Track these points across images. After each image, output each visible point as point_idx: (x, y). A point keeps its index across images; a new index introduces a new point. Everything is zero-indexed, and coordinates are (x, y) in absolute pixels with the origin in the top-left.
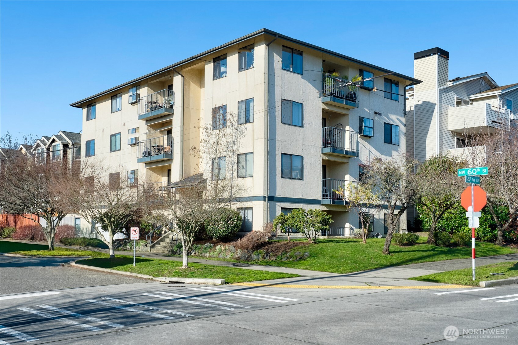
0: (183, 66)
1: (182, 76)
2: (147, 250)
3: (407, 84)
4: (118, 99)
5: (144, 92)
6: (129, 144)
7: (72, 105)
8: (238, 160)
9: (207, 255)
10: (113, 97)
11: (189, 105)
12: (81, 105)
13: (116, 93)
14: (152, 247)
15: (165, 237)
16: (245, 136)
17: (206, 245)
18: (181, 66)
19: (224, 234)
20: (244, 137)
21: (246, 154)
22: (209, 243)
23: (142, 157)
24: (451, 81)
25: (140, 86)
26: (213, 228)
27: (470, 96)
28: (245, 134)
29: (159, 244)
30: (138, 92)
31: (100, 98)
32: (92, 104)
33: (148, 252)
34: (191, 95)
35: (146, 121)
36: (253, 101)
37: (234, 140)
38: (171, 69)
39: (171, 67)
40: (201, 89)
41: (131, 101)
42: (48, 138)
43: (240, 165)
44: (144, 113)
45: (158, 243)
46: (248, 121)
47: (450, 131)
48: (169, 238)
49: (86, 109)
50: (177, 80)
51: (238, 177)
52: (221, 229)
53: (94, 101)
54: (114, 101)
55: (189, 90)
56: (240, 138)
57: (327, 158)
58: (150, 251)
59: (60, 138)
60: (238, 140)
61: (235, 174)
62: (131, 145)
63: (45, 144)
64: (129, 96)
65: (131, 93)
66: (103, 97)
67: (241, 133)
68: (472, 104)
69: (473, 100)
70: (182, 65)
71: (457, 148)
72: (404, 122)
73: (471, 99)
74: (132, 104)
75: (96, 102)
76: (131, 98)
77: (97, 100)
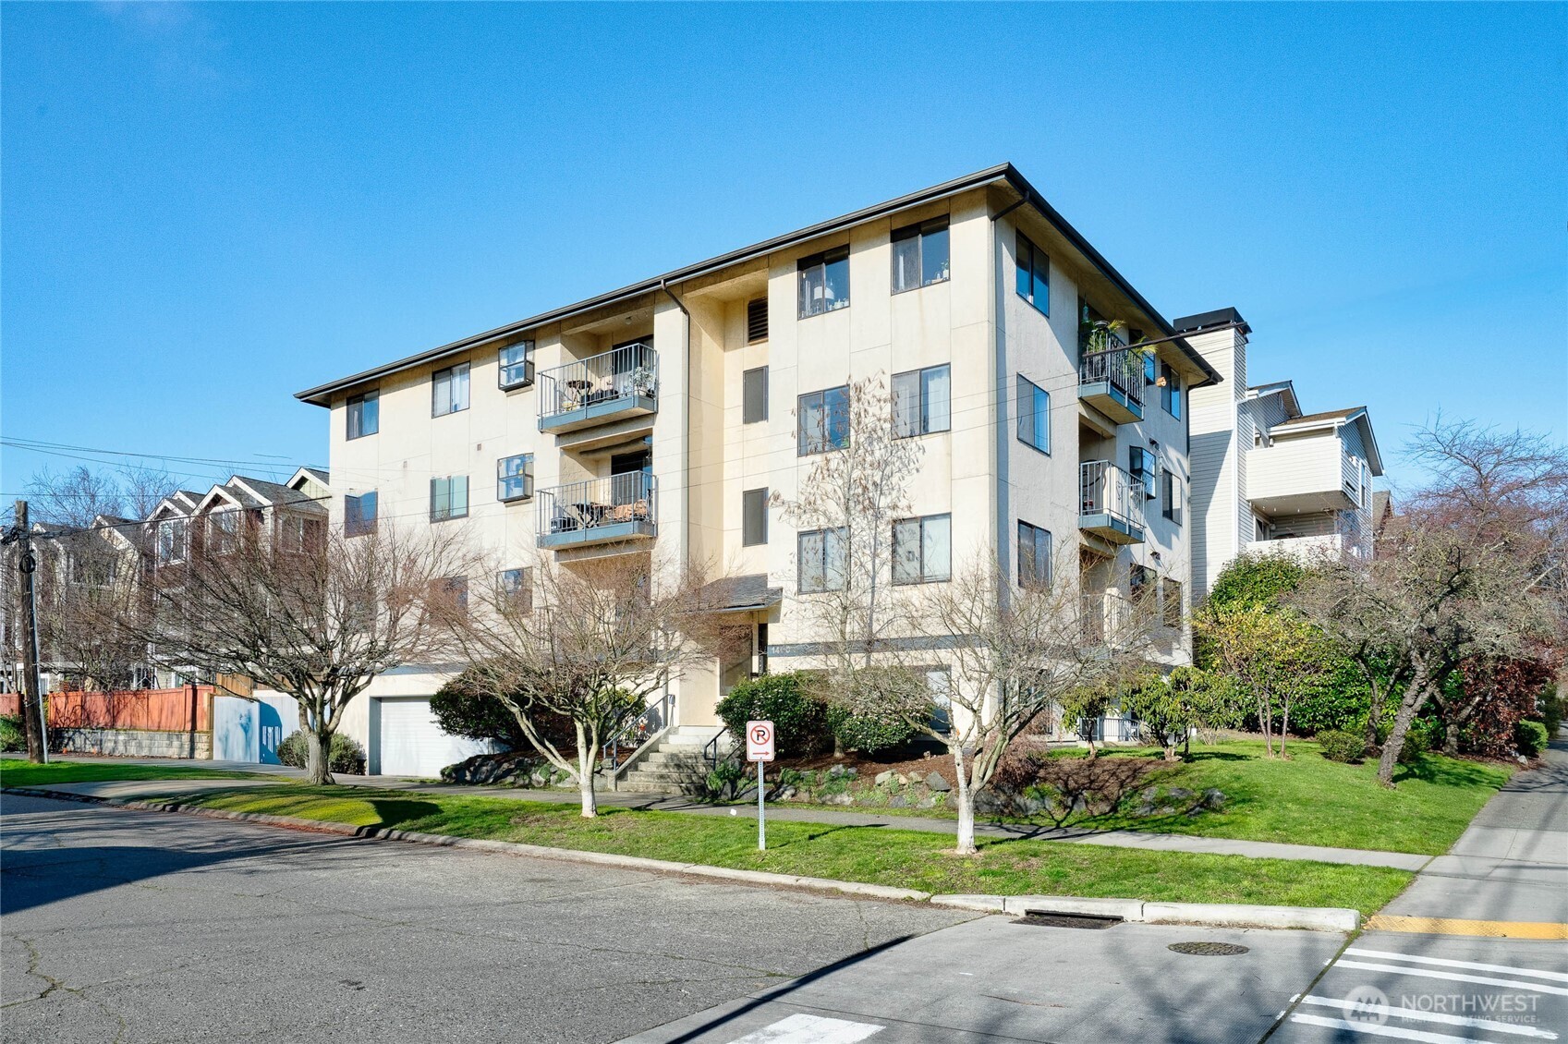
0: (690, 284)
1: (685, 312)
2: (605, 785)
3: (1190, 384)
4: (457, 380)
5: (550, 357)
6: (500, 498)
7: (300, 398)
8: (894, 535)
9: (846, 799)
10: (436, 376)
11: (700, 392)
12: (326, 398)
13: (449, 363)
14: (621, 777)
15: (648, 748)
16: (918, 471)
17: (833, 770)
18: (682, 283)
19: (896, 740)
20: (914, 471)
21: (921, 520)
22: (841, 766)
23: (548, 533)
24: (1251, 389)
25: (534, 341)
26: (862, 723)
27: (1272, 429)
28: (917, 465)
29: (636, 769)
30: (529, 358)
31: (395, 377)
32: (367, 396)
33: (609, 790)
34: (704, 366)
35: (559, 436)
36: (946, 373)
37: (879, 482)
38: (660, 290)
39: (659, 283)
40: (726, 354)
41: (504, 383)
42: (197, 497)
43: (900, 550)
44: (552, 414)
45: (634, 766)
46: (924, 429)
47: (1249, 501)
48: (658, 751)
49: (344, 409)
50: (668, 325)
51: (896, 582)
52: (889, 724)
53: (370, 387)
54: (443, 387)
55: (700, 352)
56: (899, 474)
57: (1086, 543)
58: (613, 789)
59: (236, 493)
60: (895, 480)
61: (885, 574)
62: (506, 501)
63: (188, 510)
64: (500, 368)
65: (504, 362)
66: (405, 374)
67: (902, 463)
68: (1272, 446)
69: (1276, 438)
70: (687, 281)
71: (1257, 540)
72: (1188, 473)
73: (1272, 434)
74: (507, 389)
75: (378, 389)
76: (504, 374)
77: (383, 383)
